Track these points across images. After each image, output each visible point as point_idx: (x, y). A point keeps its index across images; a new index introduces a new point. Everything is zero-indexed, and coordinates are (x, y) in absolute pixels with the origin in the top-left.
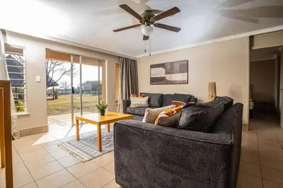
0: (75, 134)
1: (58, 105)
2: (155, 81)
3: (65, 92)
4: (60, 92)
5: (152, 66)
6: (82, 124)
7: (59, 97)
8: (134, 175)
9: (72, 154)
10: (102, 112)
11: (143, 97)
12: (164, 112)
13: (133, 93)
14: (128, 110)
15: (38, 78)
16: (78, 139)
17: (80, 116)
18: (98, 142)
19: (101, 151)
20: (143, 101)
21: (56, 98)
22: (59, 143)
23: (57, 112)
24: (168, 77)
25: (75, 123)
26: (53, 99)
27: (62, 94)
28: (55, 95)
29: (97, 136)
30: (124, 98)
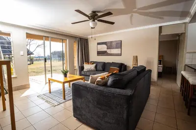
0: (48, 89)
1: (34, 69)
2: (100, 53)
3: (39, 59)
4: (35, 59)
5: (99, 44)
6: (52, 82)
7: (34, 62)
8: (84, 113)
9: (47, 101)
10: (65, 75)
11: (92, 64)
12: (100, 78)
13: (86, 61)
14: (83, 73)
15: (22, 53)
16: (50, 93)
17: (50, 78)
18: (63, 94)
19: (65, 99)
20: (92, 67)
21: (32, 63)
22: (38, 95)
23: (34, 74)
24: (109, 51)
25: (48, 81)
26: (30, 64)
27: (36, 60)
28: (31, 61)
29: (62, 90)
30: (80, 65)
